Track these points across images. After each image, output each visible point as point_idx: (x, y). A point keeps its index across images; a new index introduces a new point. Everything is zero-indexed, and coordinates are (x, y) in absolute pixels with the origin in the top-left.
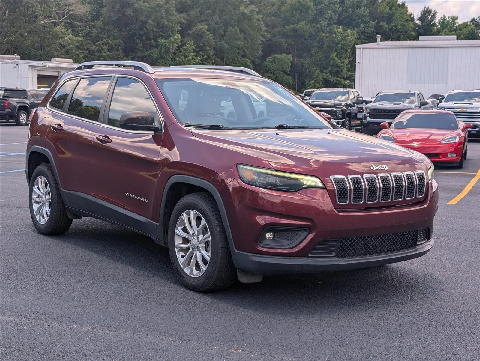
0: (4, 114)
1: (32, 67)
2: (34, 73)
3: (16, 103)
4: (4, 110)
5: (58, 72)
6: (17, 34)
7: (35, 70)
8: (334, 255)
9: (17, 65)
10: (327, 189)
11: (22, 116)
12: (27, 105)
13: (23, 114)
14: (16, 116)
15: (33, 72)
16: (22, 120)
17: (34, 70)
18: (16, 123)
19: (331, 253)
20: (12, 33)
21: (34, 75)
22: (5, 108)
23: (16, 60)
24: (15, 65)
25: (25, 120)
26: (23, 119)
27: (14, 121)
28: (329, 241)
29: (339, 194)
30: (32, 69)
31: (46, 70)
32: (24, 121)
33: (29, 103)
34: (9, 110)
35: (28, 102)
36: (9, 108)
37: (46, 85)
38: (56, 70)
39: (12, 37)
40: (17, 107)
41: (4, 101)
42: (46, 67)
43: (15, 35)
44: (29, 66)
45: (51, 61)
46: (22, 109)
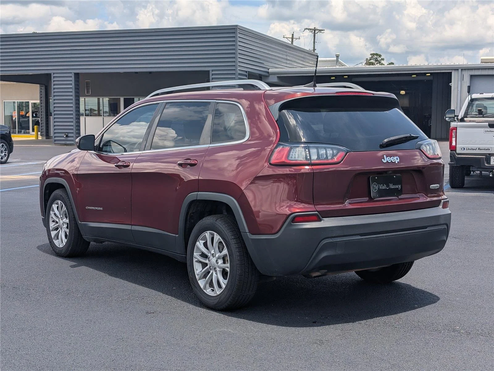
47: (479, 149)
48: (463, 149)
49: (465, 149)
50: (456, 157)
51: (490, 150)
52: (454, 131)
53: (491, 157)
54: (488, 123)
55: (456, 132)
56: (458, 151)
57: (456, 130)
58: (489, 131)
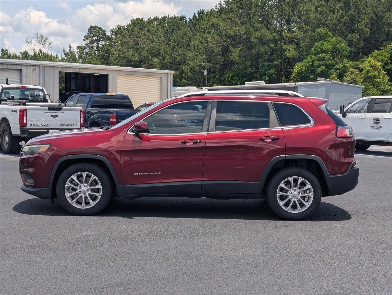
47: (42, 125)
48: (31, 125)
49: (33, 125)
50: (29, 131)
51: (49, 126)
52: (25, 112)
53: (49, 131)
54: (48, 107)
55: (26, 113)
56: (28, 127)
57: (26, 111)
58: (48, 113)
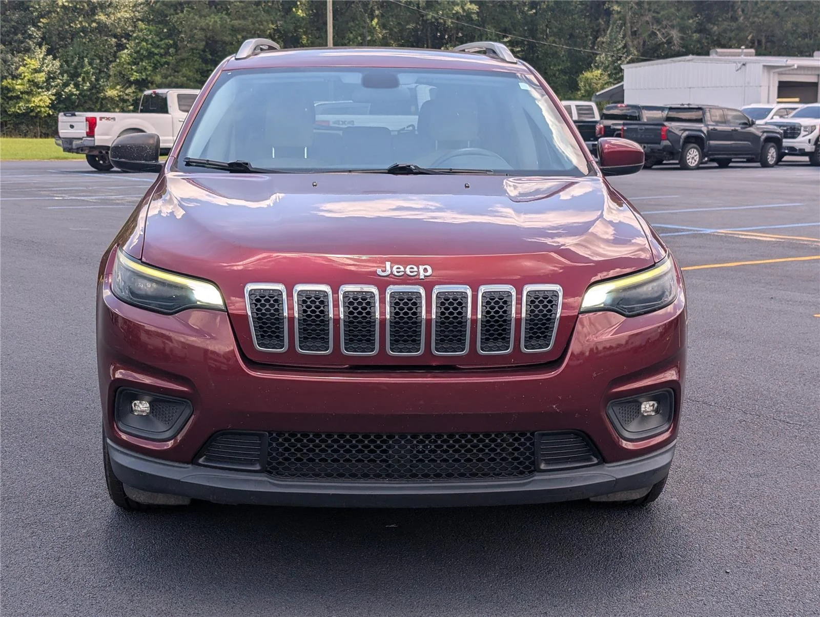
0: (659, 150)
1: (769, 68)
2: (771, 79)
3: (682, 130)
4: (659, 143)
5: (818, 75)
6: (768, 12)
7: (774, 73)
8: (258, 467)
9: (744, 65)
10: (229, 312)
11: (692, 153)
12: (703, 135)
13: (693, 150)
14: (680, 154)
15: (769, 75)
16: (690, 160)
17: (772, 75)
18: (679, 166)
19: (252, 463)
20: (760, 11)
21: (771, 82)
22: (661, 140)
23: (742, 56)
24: (739, 65)
25: (695, 161)
26: (693, 158)
27: (677, 162)
28: (240, 434)
29: (259, 328)
30: (769, 72)
31: (791, 72)
32: (693, 161)
33: (705, 132)
34: (666, 143)
35: (705, 129)
36: (668, 139)
37: (797, 100)
38: (813, 72)
39: (759, 18)
40: (682, 137)
41: (659, 127)
42: (793, 68)
43: (764, 13)
44: (764, 66)
45: (813, 56)
46: (694, 141)
